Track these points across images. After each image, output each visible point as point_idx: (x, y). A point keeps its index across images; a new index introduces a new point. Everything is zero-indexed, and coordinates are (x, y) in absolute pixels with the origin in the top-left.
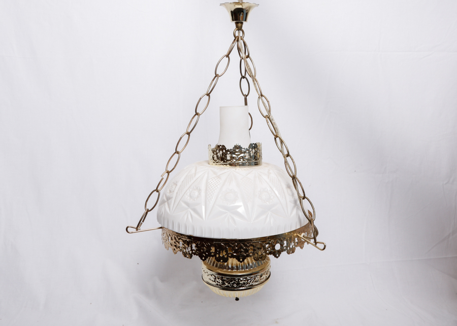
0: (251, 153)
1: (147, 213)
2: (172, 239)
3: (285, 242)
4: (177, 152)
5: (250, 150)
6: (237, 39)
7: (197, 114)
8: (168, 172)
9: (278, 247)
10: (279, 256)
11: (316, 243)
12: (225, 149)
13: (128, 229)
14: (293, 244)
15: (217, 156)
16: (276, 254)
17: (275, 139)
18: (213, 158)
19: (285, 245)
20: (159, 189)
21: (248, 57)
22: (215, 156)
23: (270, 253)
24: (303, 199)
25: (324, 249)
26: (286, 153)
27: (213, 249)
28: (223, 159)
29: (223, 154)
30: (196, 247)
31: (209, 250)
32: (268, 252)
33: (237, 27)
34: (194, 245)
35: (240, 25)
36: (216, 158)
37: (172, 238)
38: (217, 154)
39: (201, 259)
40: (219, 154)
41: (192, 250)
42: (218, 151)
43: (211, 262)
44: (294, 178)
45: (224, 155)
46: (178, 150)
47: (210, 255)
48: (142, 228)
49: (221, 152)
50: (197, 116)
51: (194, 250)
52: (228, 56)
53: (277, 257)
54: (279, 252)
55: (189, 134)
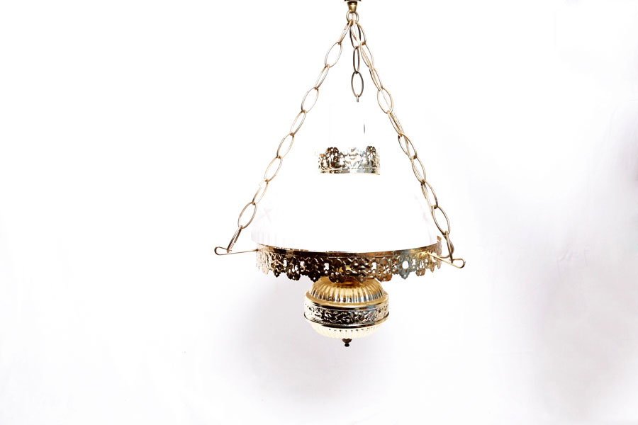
0: (369, 157)
1: (240, 231)
2: (273, 260)
3: (414, 261)
4: (278, 157)
5: (368, 153)
6: (350, 23)
7: (303, 111)
8: (267, 181)
9: (405, 265)
10: (407, 277)
11: (452, 260)
12: (338, 152)
13: (218, 250)
14: (423, 264)
15: (328, 162)
16: (404, 274)
17: (399, 137)
18: (322, 164)
19: (414, 263)
20: (255, 201)
21: (364, 43)
22: (325, 162)
23: (396, 272)
24: (435, 208)
25: (463, 266)
26: (413, 154)
27: (327, 266)
28: (335, 165)
29: (334, 158)
30: (305, 265)
31: (321, 267)
32: (394, 270)
33: (350, 8)
34: (302, 263)
35: (353, 5)
36: (325, 165)
37: (273, 257)
38: (327, 158)
39: (312, 279)
40: (329, 159)
41: (300, 269)
42: (328, 155)
43: (317, 295)
44: (423, 183)
45: (337, 159)
46: (279, 154)
47: (323, 274)
48: (234, 248)
49: (332, 156)
50: (303, 113)
51: (303, 269)
52: (340, 43)
53: (405, 278)
54: (408, 271)
55: (293, 135)
